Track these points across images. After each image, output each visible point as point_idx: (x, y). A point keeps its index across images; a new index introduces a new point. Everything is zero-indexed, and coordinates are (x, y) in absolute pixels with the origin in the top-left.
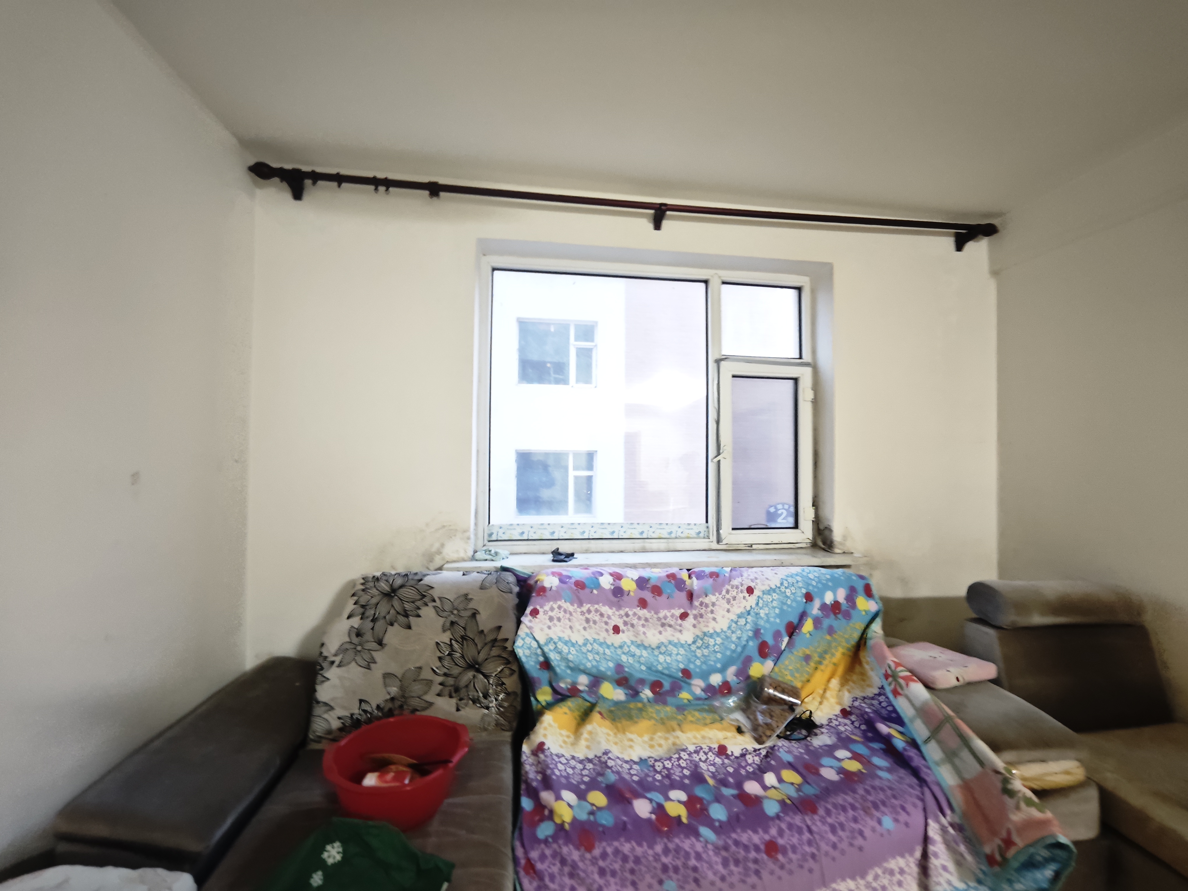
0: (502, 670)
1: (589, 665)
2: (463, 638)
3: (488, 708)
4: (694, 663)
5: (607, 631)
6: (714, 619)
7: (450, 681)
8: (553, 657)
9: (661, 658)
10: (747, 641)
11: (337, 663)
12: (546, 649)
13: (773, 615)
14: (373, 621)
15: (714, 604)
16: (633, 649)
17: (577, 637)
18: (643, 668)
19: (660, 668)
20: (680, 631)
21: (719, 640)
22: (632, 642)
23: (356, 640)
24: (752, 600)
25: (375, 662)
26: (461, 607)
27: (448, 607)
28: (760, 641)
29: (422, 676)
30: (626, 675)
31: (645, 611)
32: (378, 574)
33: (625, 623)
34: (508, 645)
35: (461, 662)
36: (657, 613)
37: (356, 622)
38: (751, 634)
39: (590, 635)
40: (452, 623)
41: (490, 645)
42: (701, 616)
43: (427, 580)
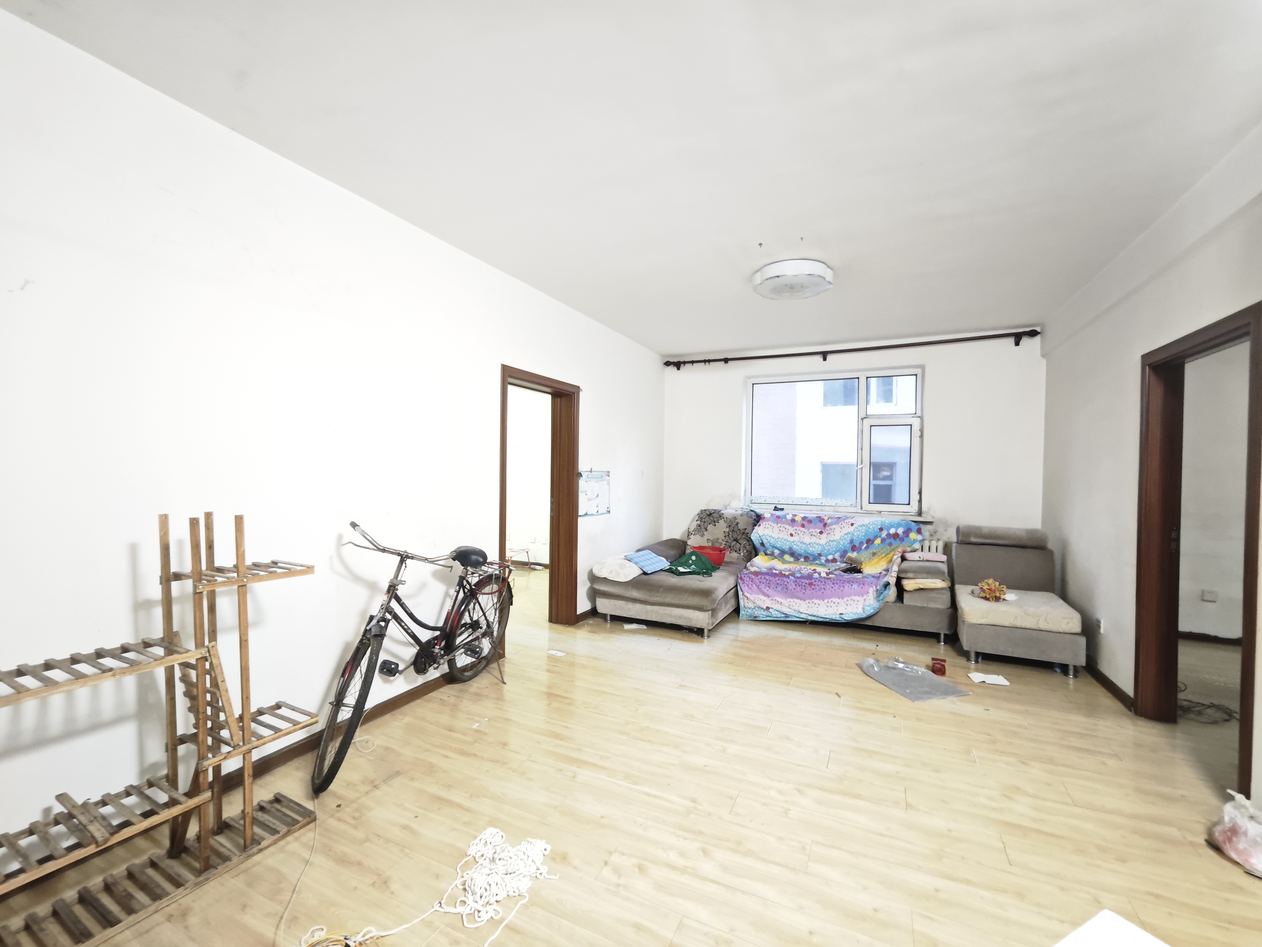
0: (746, 543)
1: (778, 546)
2: (733, 530)
3: (740, 554)
4: (824, 551)
5: (788, 535)
6: (834, 535)
7: (728, 544)
8: (765, 541)
9: (811, 549)
10: (847, 544)
11: (693, 534)
12: (762, 538)
13: (861, 535)
14: (704, 522)
15: (834, 529)
16: (799, 543)
17: (775, 535)
18: (803, 551)
19: (809, 552)
20: (820, 539)
21: (835, 543)
22: (798, 541)
23: (699, 528)
24: (852, 528)
25: (704, 535)
26: (733, 521)
27: (728, 520)
28: (852, 545)
29: (719, 541)
30: (793, 552)
31: (803, 529)
32: (706, 509)
33: (796, 533)
34: (749, 535)
35: (732, 539)
36: (808, 530)
37: (699, 522)
38: (849, 541)
39: (781, 536)
40: (729, 526)
41: (742, 534)
42: (829, 533)
43: (722, 512)
